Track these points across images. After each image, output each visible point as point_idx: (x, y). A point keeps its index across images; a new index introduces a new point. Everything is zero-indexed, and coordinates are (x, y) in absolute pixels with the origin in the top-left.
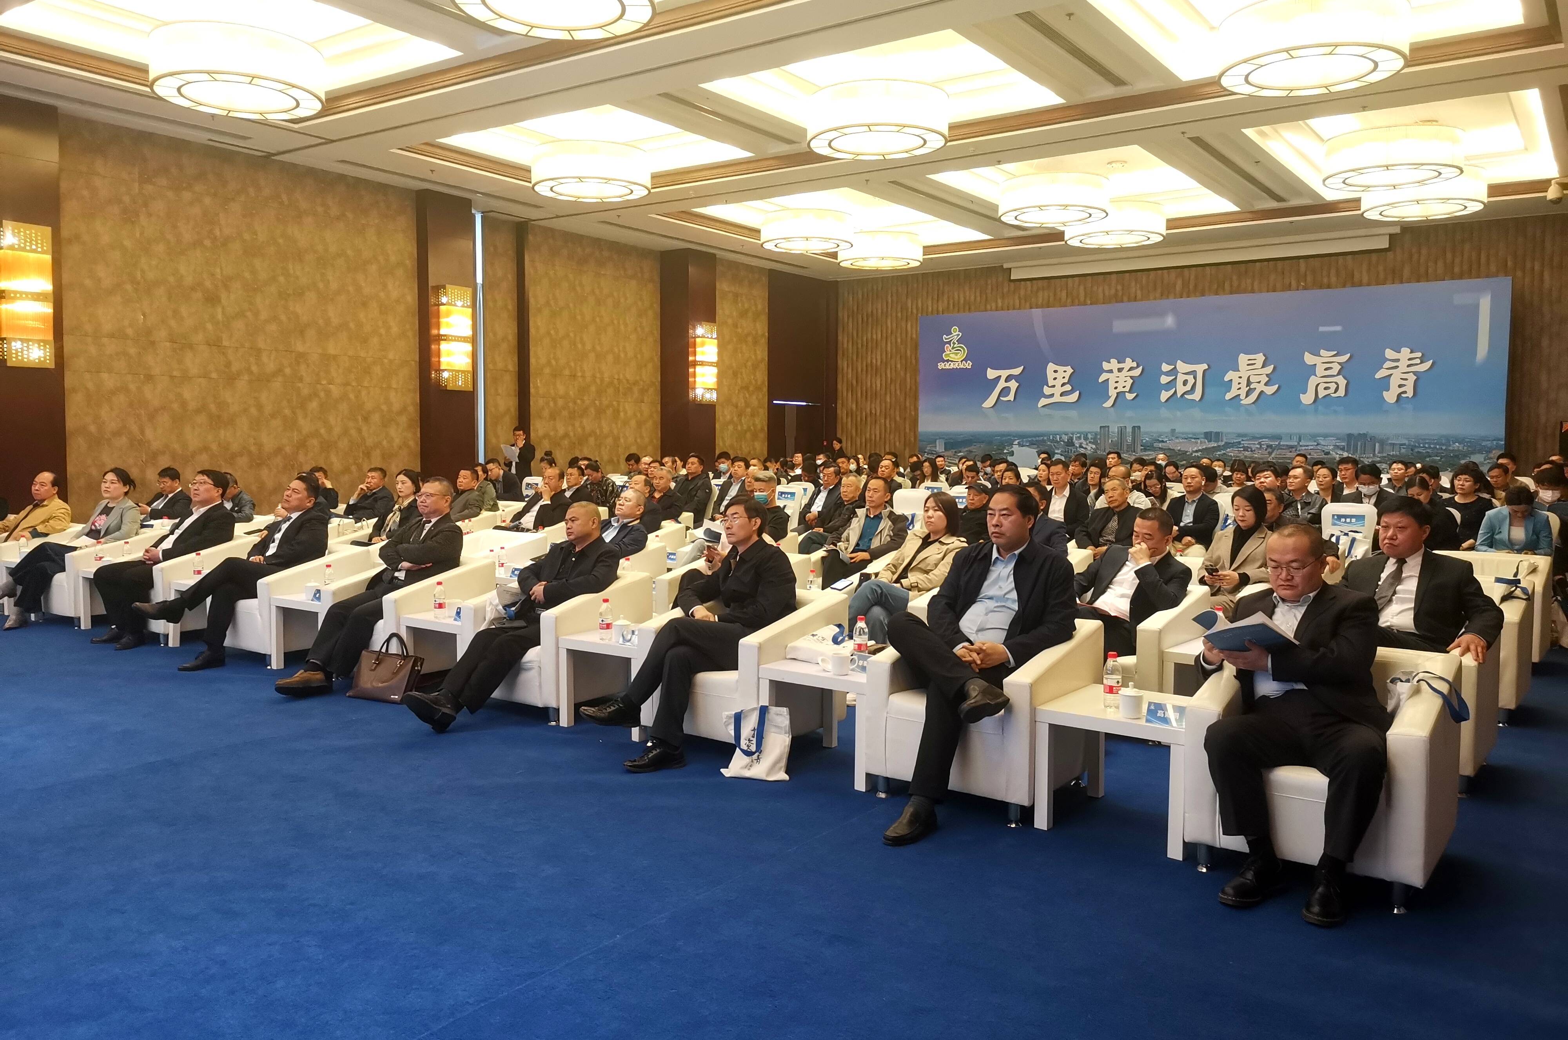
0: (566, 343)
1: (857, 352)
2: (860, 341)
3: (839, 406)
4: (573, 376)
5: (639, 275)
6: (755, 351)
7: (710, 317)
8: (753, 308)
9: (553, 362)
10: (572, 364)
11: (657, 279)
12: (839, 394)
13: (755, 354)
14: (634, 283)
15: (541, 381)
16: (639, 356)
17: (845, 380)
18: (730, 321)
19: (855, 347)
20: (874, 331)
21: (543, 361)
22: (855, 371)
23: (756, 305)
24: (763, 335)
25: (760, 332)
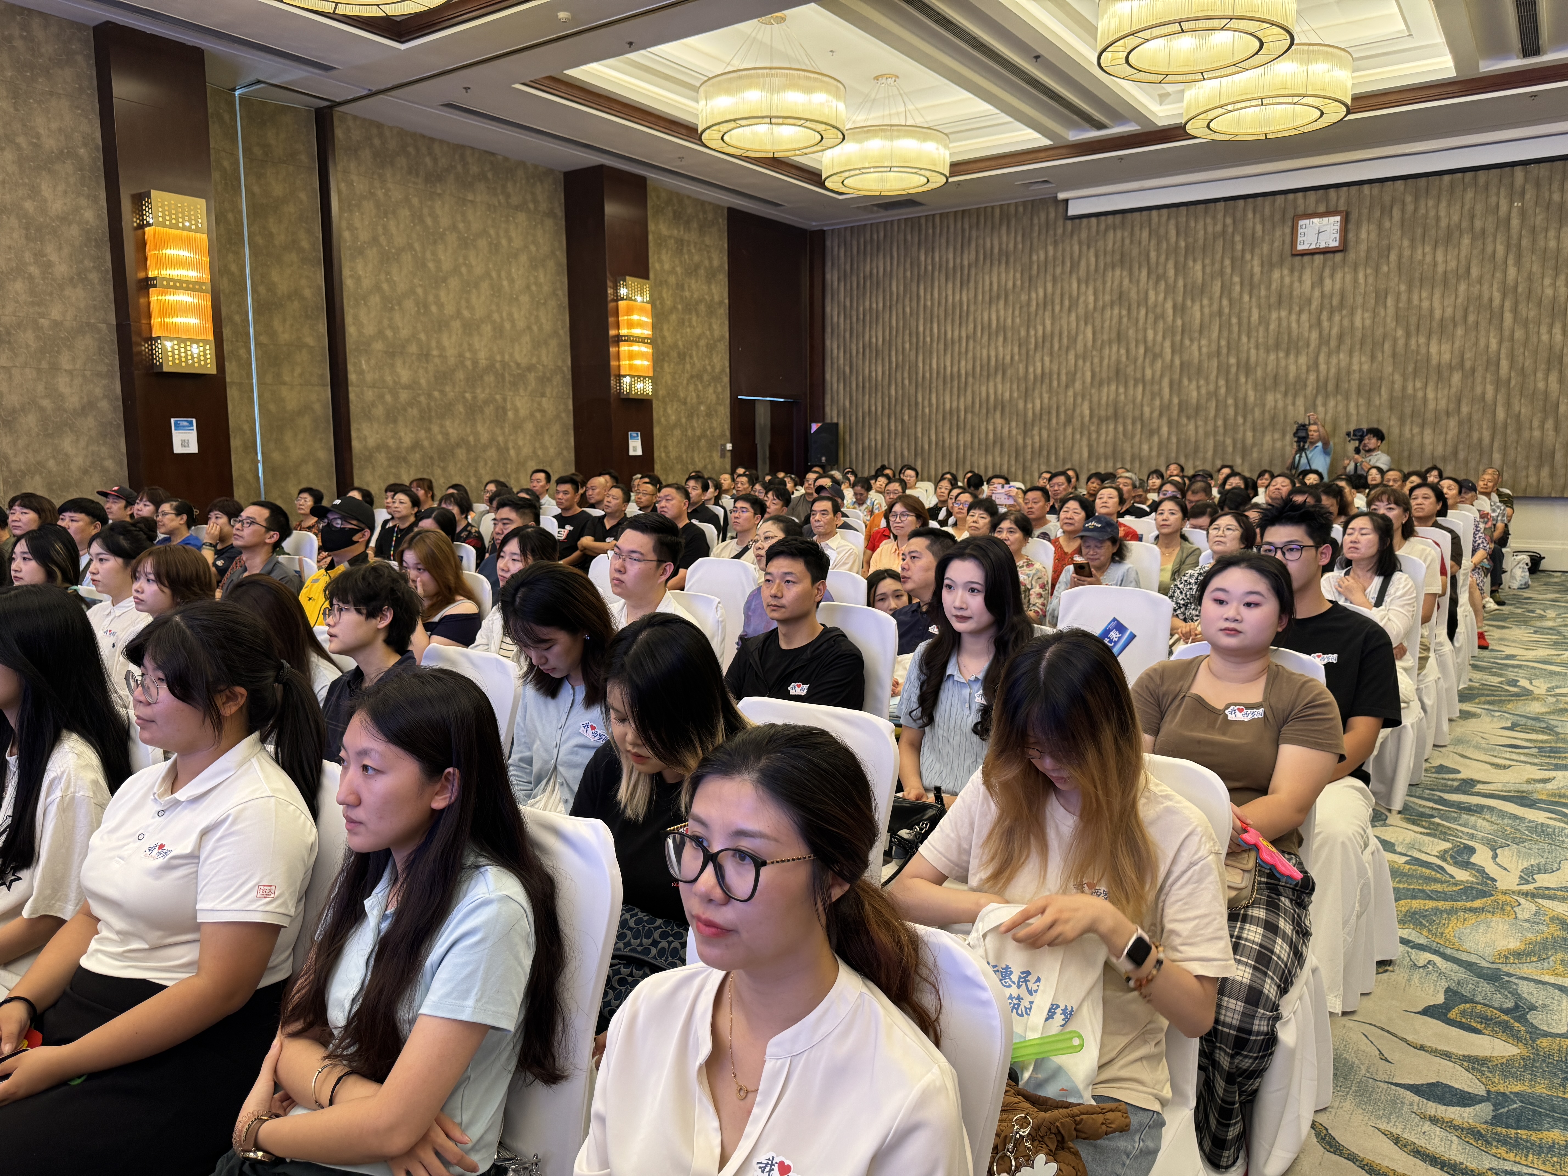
0: (409, 304)
1: (851, 328)
2: (854, 313)
3: (828, 402)
4: (425, 356)
5: (531, 206)
6: (710, 325)
7: (642, 272)
8: (707, 263)
9: (389, 333)
10: (423, 336)
11: (560, 212)
12: (828, 387)
13: (711, 328)
14: (521, 217)
15: (368, 362)
16: (535, 328)
17: (835, 366)
18: (672, 280)
19: (848, 321)
20: (874, 299)
21: (370, 330)
22: (848, 355)
23: (710, 259)
24: (721, 303)
25: (717, 298)
